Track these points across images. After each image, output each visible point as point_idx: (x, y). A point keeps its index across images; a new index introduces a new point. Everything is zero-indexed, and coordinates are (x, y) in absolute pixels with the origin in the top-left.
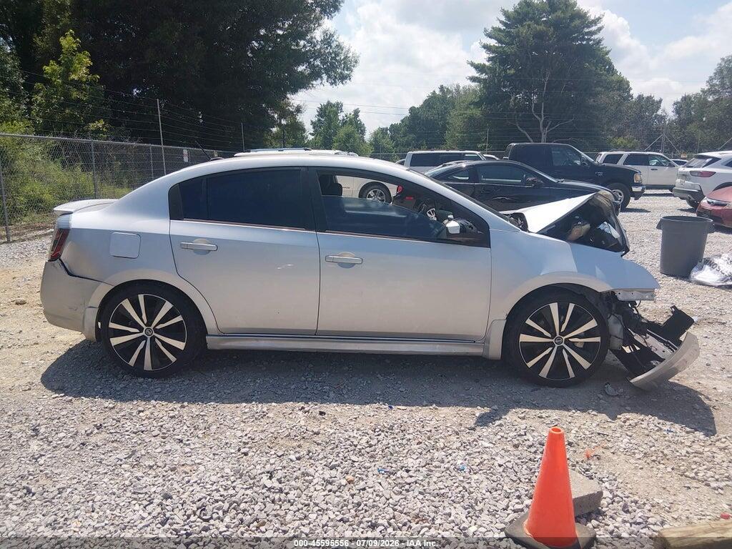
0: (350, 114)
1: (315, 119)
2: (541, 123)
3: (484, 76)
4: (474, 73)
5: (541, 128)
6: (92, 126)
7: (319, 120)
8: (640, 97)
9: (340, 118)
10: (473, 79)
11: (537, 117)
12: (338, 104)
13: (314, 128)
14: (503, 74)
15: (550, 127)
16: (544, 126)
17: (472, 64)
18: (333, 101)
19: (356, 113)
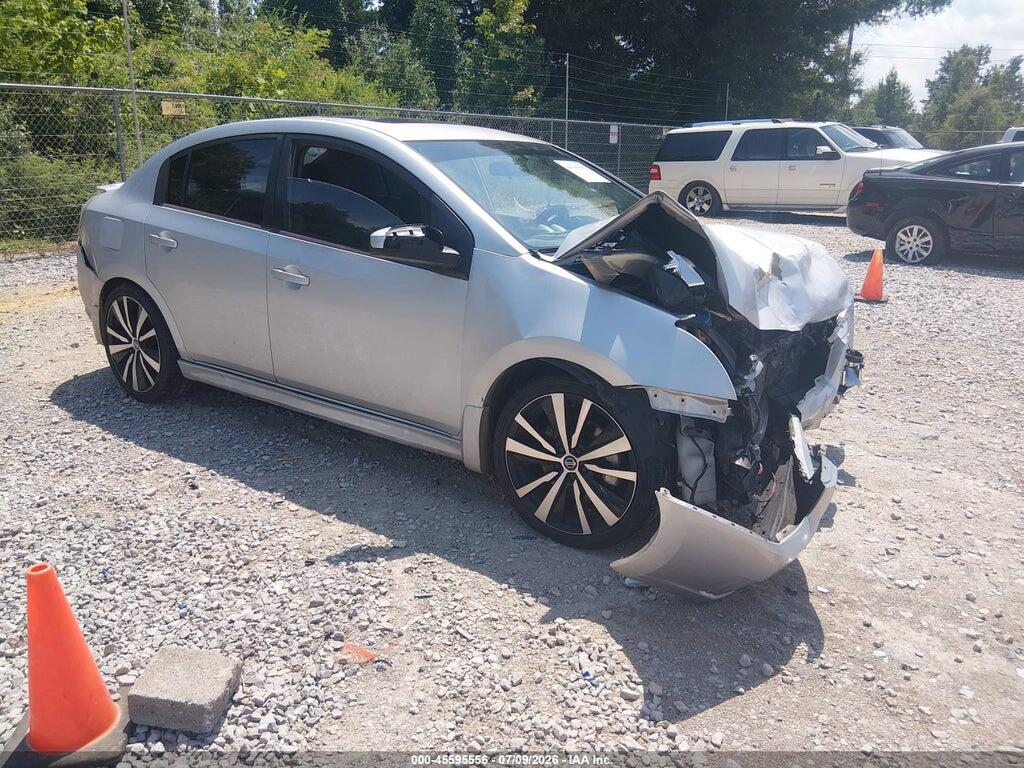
0: (1002, 66)
1: (934, 77)
6: (521, 95)
7: (942, 78)
9: (983, 72)
12: (981, 49)
13: (930, 91)
18: (974, 45)
19: (1015, 64)
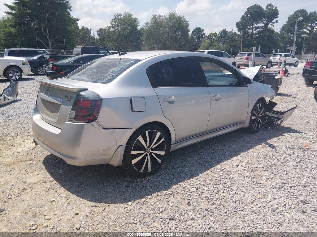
2: (48, 36)
3: (13, 12)
4: (8, 10)
5: (48, 39)
8: (83, 28)
10: (8, 13)
11: (45, 33)
14: (25, 11)
15: (53, 38)
16: (50, 38)
17: (6, 5)
